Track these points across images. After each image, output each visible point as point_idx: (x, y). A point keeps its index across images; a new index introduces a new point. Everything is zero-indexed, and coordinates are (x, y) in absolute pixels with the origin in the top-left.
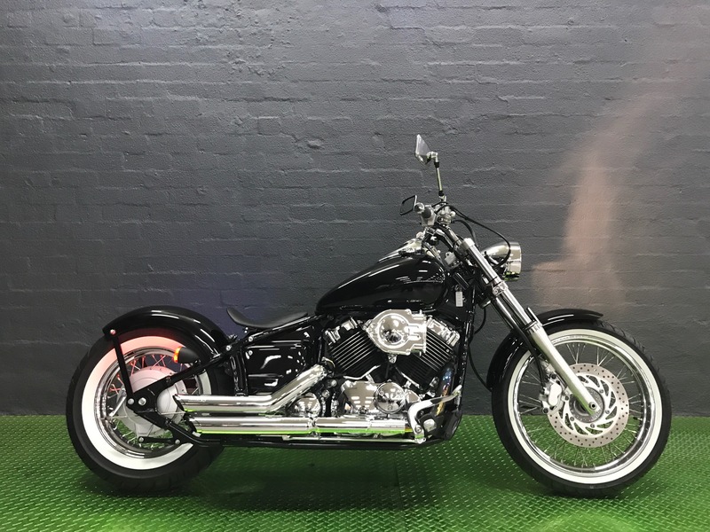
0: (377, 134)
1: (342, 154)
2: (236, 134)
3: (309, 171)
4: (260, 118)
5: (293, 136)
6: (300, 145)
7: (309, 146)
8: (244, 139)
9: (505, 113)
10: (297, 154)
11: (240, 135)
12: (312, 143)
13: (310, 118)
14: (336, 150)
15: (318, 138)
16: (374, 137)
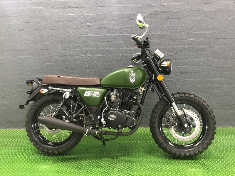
0: (113, 20)
1: (100, 28)
3: (87, 35)
4: (67, 15)
5: (80, 21)
6: (83, 25)
7: (86, 25)
8: (61, 24)
10: (82, 29)
11: (59, 22)
12: (88, 24)
13: (86, 14)
14: (97, 27)
15: (90, 22)
16: (112, 22)
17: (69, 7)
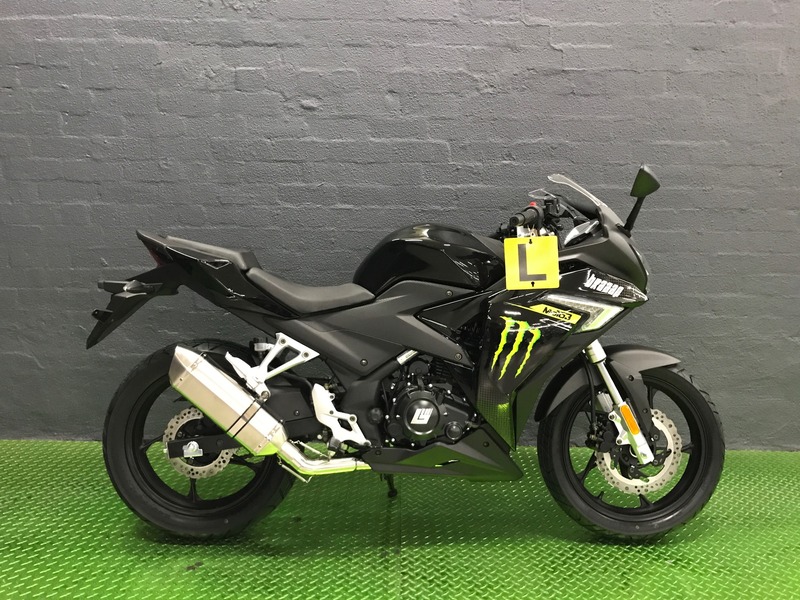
0: (391, 92)
1: (346, 117)
2: (206, 90)
3: (302, 139)
4: (238, 69)
6: (290, 105)
7: (302, 106)
8: (217, 97)
9: (558, 67)
10: (287, 117)
12: (306, 102)
13: (303, 69)
14: (336, 113)
15: (314, 96)
16: (387, 97)
17: (245, 42)
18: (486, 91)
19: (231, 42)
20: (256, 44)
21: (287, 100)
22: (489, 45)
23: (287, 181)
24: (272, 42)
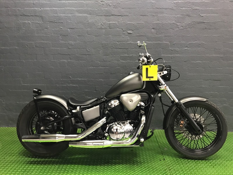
0: (153, 28)
1: (140, 36)
2: (101, 28)
3: (128, 42)
4: (110, 22)
5: (122, 29)
7: (128, 33)
8: (104, 30)
9: (202, 21)
10: (124, 36)
11: (103, 29)
12: (129, 32)
13: (129, 22)
14: (138, 35)
15: (131, 30)
16: (152, 30)
17: (112, 15)
18: (181, 28)
19: (108, 15)
20: (115, 15)
21: (124, 31)
22: (182, 15)
23: (122, 54)
24: (120, 15)
